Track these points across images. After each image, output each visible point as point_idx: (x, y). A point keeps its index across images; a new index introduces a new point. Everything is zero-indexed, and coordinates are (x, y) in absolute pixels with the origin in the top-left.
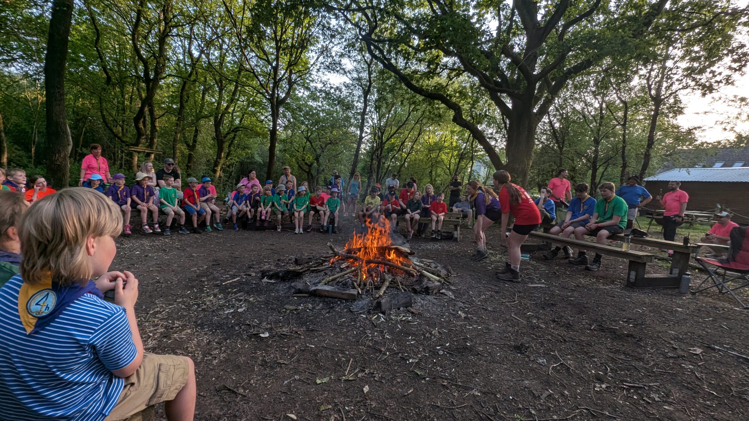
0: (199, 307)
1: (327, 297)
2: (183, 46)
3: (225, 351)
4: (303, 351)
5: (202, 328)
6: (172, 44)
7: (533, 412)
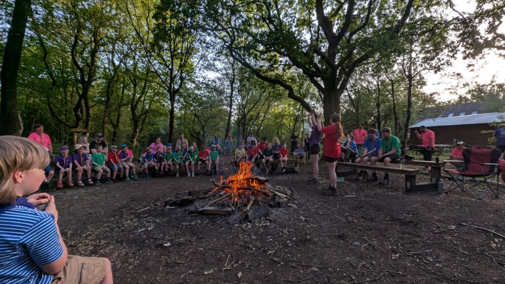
0: (119, 229)
1: (211, 214)
2: (108, 59)
3: (138, 259)
4: (195, 253)
5: (122, 244)
6: (100, 57)
7: (353, 278)
